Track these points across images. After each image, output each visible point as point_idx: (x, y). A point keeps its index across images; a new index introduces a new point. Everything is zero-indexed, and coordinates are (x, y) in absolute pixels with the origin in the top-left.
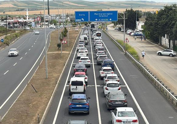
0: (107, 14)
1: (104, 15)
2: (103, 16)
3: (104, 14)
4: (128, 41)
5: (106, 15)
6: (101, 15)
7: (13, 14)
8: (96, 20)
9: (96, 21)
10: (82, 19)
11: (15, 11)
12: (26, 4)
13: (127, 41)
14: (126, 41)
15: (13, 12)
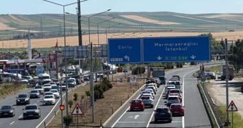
0: (185, 44)
1: (178, 47)
2: (174, 50)
3: (176, 45)
4: (234, 109)
5: (183, 47)
6: (169, 47)
7: (5, 48)
8: (159, 58)
9: (158, 60)
10: (126, 57)
11: (10, 39)
12: (36, 23)
13: (232, 108)
14: (230, 109)
15: (5, 42)
